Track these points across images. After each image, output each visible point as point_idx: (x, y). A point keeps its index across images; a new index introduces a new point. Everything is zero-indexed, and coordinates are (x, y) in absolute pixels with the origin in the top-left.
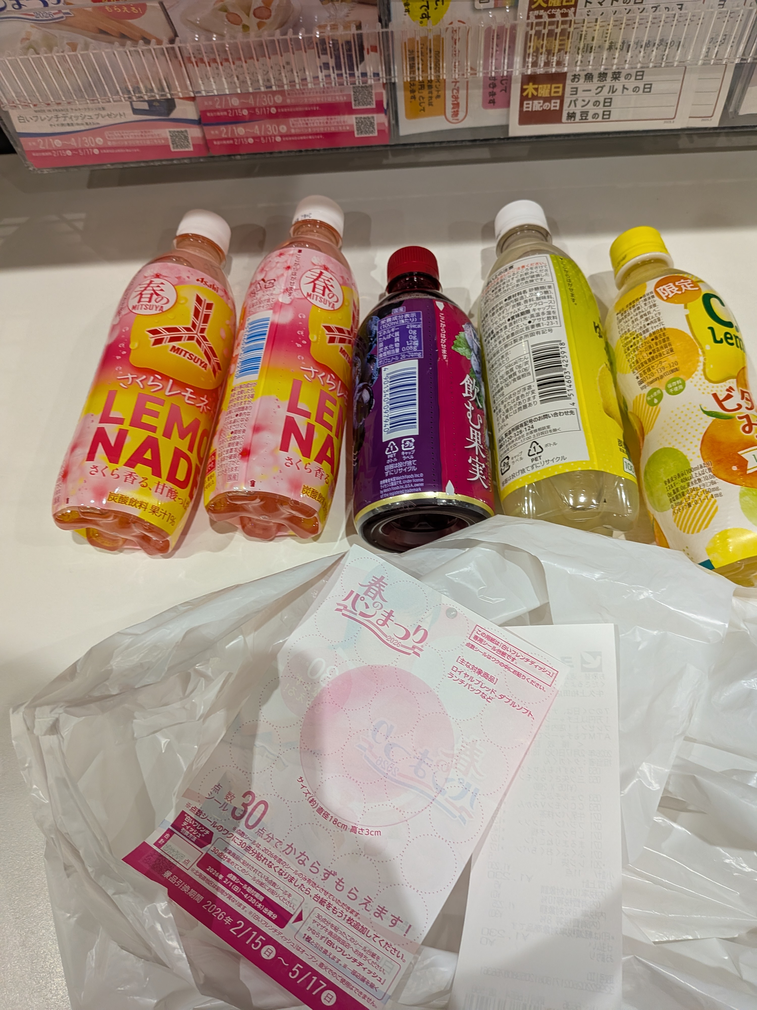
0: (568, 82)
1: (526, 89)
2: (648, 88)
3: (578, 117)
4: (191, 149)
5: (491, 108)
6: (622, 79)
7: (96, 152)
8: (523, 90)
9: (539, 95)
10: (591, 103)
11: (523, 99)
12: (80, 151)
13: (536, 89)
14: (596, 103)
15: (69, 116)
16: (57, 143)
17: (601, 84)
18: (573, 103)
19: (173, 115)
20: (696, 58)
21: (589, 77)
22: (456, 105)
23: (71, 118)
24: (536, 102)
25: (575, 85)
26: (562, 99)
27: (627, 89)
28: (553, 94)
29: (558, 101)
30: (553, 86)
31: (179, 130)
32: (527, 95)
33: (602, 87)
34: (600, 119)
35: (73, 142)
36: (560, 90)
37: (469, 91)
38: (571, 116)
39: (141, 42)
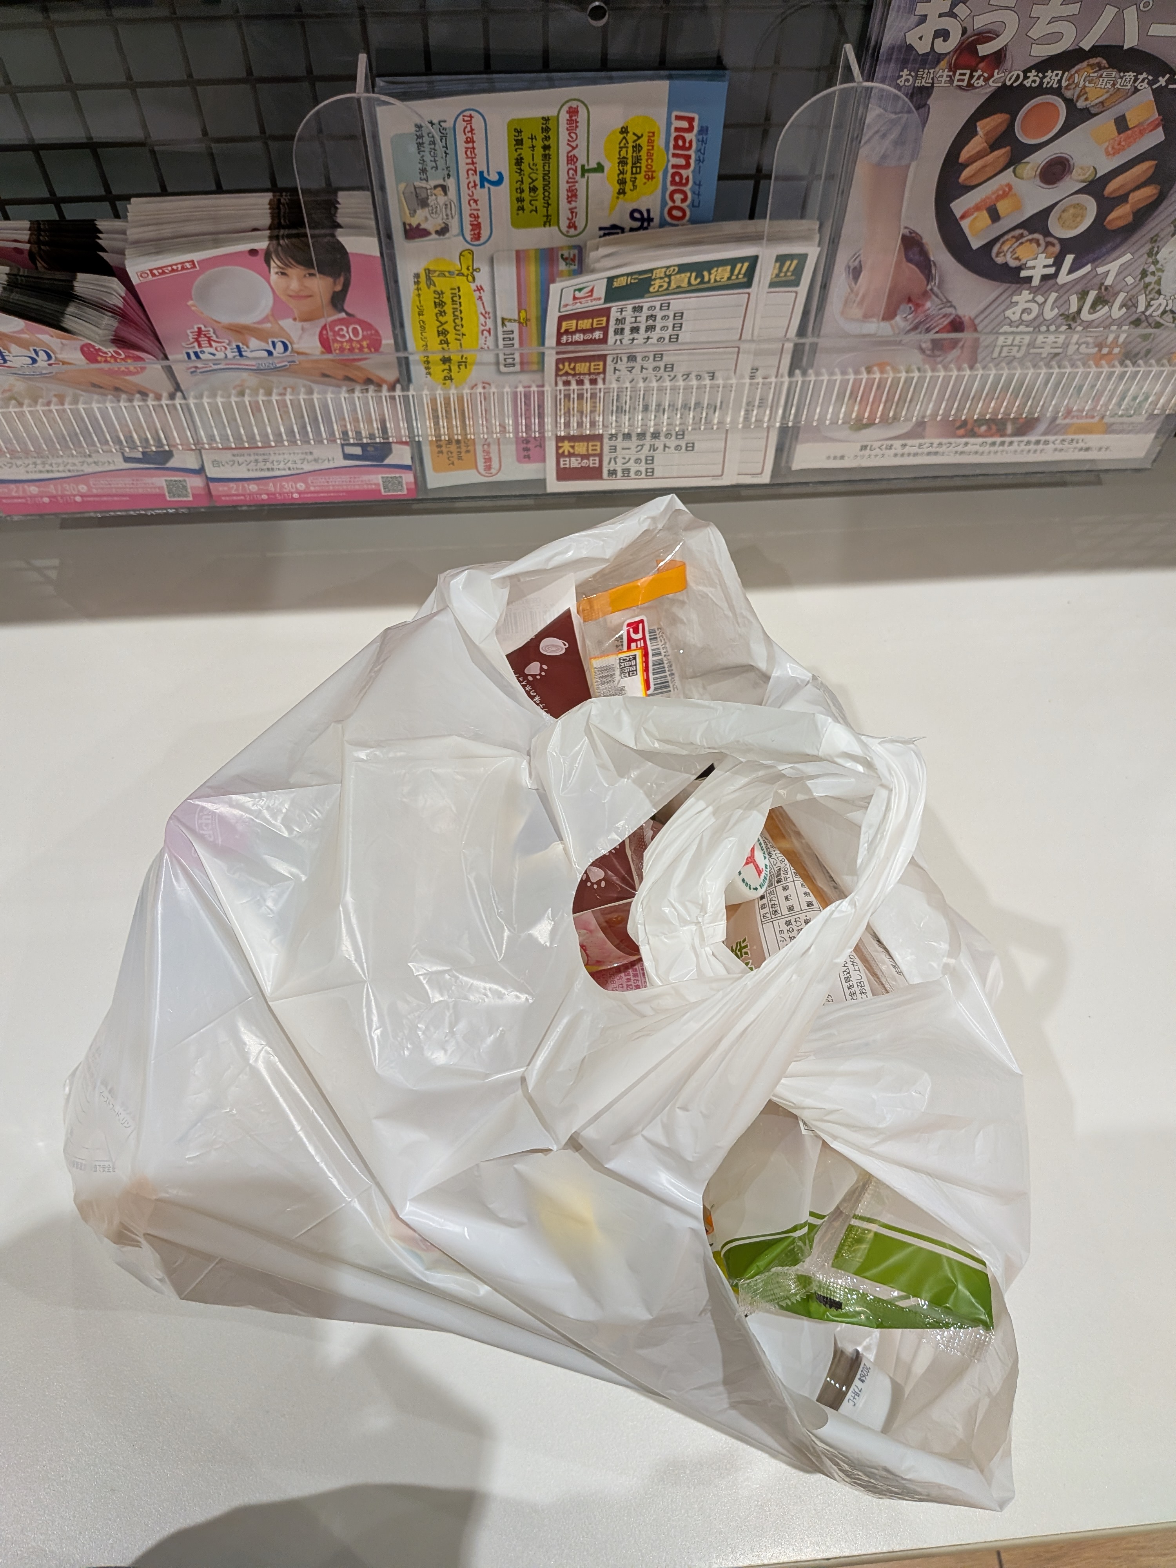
0: (606, 440)
1: (561, 447)
2: (690, 447)
3: (620, 474)
4: (191, 499)
5: (526, 462)
6: (662, 438)
7: (78, 499)
8: (558, 448)
9: (576, 453)
10: (632, 461)
11: (559, 456)
12: (59, 498)
13: (573, 447)
14: (638, 461)
15: (49, 462)
16: (33, 489)
17: (641, 443)
18: (613, 461)
19: (169, 464)
20: (734, 422)
21: (627, 436)
22: (488, 460)
23: (51, 465)
24: (573, 459)
25: (613, 443)
26: (601, 456)
27: (669, 448)
28: (590, 452)
29: (597, 459)
30: (590, 444)
31: (176, 479)
32: (564, 452)
33: (642, 446)
34: (643, 475)
35: (52, 489)
36: (598, 448)
37: (501, 447)
38: (612, 473)
39: (138, 396)
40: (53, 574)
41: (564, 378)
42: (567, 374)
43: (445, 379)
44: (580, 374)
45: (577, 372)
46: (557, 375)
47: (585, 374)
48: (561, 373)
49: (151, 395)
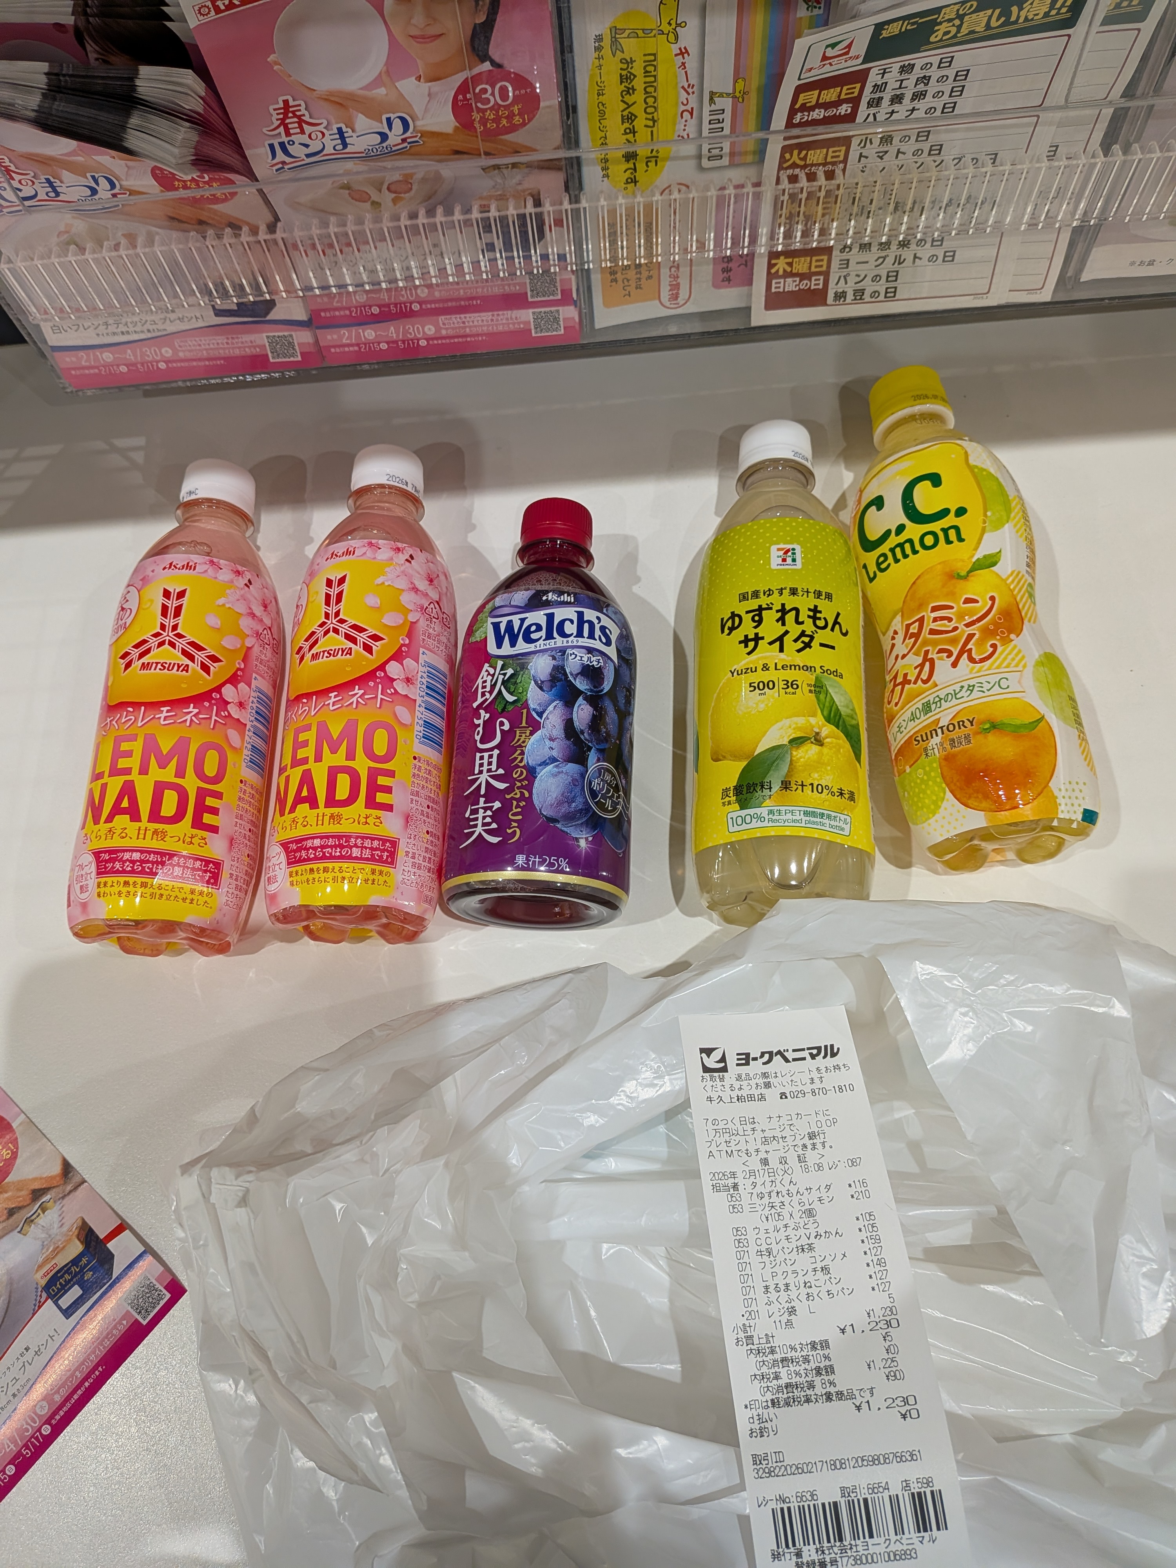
0: (836, 253)
1: (775, 264)
2: (950, 257)
3: (850, 297)
4: (299, 359)
5: (726, 287)
6: (913, 246)
7: (163, 366)
8: (770, 266)
9: (794, 271)
10: (868, 279)
11: (770, 276)
12: (139, 366)
13: (790, 264)
14: (876, 278)
15: (124, 321)
16: (107, 356)
17: (883, 254)
18: (842, 280)
19: (271, 316)
20: (1017, 221)
21: (865, 247)
22: (675, 288)
23: (126, 324)
24: (789, 280)
25: (845, 256)
26: (826, 274)
27: (920, 259)
28: (813, 269)
29: (822, 278)
30: (814, 258)
31: (281, 334)
32: (778, 271)
33: (884, 258)
34: (882, 297)
35: (129, 355)
36: (825, 263)
37: (693, 268)
38: (840, 296)
39: (228, 230)
40: (139, 457)
41: (790, 172)
42: (794, 166)
43: (627, 183)
44: (812, 165)
45: (808, 162)
46: (780, 168)
47: (819, 165)
48: (785, 165)
49: (245, 229)
